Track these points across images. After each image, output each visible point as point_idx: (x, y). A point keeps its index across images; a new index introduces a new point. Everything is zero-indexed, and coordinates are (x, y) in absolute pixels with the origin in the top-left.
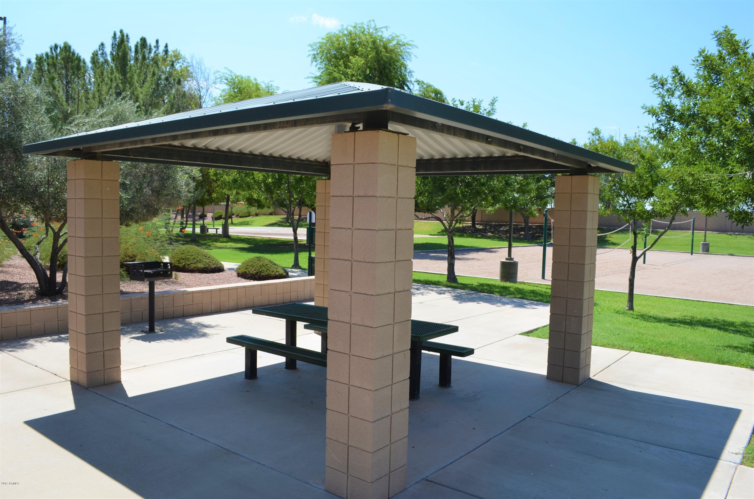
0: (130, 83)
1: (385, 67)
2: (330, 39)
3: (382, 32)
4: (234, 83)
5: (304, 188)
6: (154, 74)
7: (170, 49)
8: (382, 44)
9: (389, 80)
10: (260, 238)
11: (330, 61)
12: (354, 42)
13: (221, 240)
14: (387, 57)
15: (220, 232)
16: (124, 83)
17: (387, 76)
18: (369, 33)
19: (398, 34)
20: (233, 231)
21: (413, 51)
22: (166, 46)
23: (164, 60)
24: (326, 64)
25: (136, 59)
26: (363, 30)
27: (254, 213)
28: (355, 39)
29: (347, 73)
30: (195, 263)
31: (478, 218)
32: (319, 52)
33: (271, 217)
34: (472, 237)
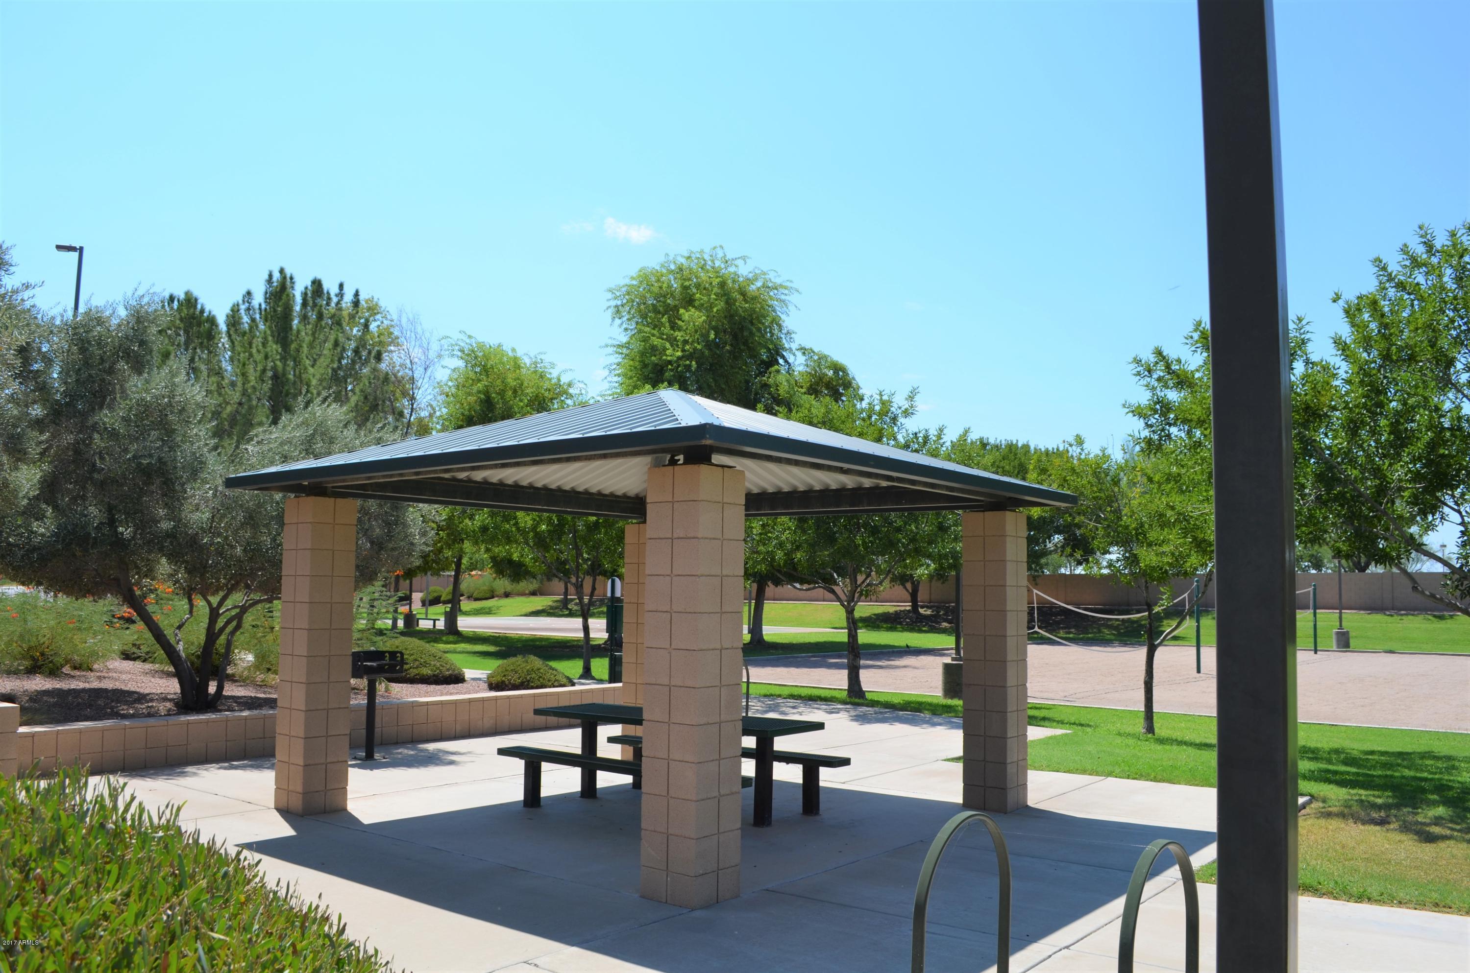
0: (295, 361)
1: (743, 327)
2: (645, 277)
3: (736, 266)
4: (476, 358)
5: (601, 541)
6: (336, 344)
7: (362, 297)
8: (736, 286)
9: (749, 349)
10: (517, 636)
11: (644, 316)
12: (687, 283)
13: (444, 638)
14: (745, 310)
15: (441, 625)
16: (284, 359)
17: (746, 343)
18: (713, 268)
19: (765, 270)
20: (465, 623)
21: (793, 298)
22: (357, 294)
23: (352, 317)
24: (637, 323)
25: (304, 318)
26: (703, 262)
27: (502, 591)
28: (689, 279)
29: (675, 339)
30: (417, 668)
31: (922, 595)
32: (625, 301)
33: (533, 599)
34: (912, 630)
